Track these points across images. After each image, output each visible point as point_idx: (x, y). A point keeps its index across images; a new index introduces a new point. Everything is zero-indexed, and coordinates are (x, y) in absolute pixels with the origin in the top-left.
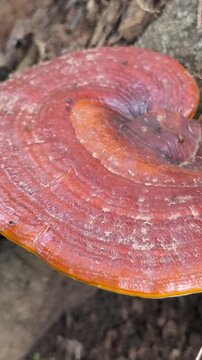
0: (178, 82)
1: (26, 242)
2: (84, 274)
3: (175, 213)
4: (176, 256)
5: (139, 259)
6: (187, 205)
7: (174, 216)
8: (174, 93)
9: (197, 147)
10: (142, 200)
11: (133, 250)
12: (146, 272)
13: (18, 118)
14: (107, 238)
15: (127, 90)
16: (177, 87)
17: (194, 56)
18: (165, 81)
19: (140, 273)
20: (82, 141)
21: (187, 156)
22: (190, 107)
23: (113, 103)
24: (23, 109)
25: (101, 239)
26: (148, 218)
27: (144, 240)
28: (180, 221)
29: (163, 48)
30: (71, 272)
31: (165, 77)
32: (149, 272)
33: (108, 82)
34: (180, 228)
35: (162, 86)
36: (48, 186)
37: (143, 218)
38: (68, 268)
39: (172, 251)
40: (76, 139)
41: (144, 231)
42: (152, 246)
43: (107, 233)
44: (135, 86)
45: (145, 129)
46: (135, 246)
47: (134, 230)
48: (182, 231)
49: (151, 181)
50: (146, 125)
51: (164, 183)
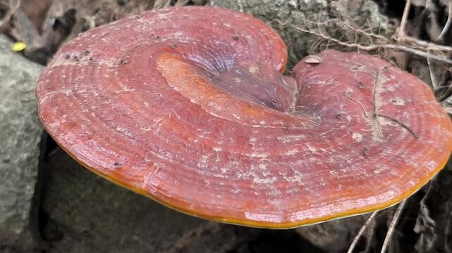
0: (264, 38)
1: (136, 183)
2: (207, 209)
3: (291, 149)
4: (302, 187)
5: (263, 191)
6: (302, 142)
7: (293, 152)
8: (261, 48)
9: (295, 99)
10: (253, 140)
11: (255, 184)
12: (273, 203)
13: (97, 71)
14: (224, 174)
15: (210, 46)
16: (262, 43)
17: (277, 12)
18: (249, 37)
19: (266, 204)
20: (176, 89)
21: (287, 107)
22: (280, 62)
23: (197, 59)
24: (101, 63)
25: (218, 176)
26: (264, 156)
27: (265, 175)
28: (299, 156)
29: (239, 8)
30: (191, 208)
31: (249, 34)
32: (276, 203)
33: (187, 38)
34: (300, 162)
35: (246, 42)
36: (149, 129)
37: (258, 156)
38: (188, 204)
39: (297, 182)
40: (169, 86)
41: (263, 167)
42: (275, 179)
43: (224, 170)
44: (218, 42)
45: (238, 80)
46: (257, 180)
47: (252, 166)
48: (303, 164)
49: (259, 124)
50: (239, 76)
51: (272, 125)
